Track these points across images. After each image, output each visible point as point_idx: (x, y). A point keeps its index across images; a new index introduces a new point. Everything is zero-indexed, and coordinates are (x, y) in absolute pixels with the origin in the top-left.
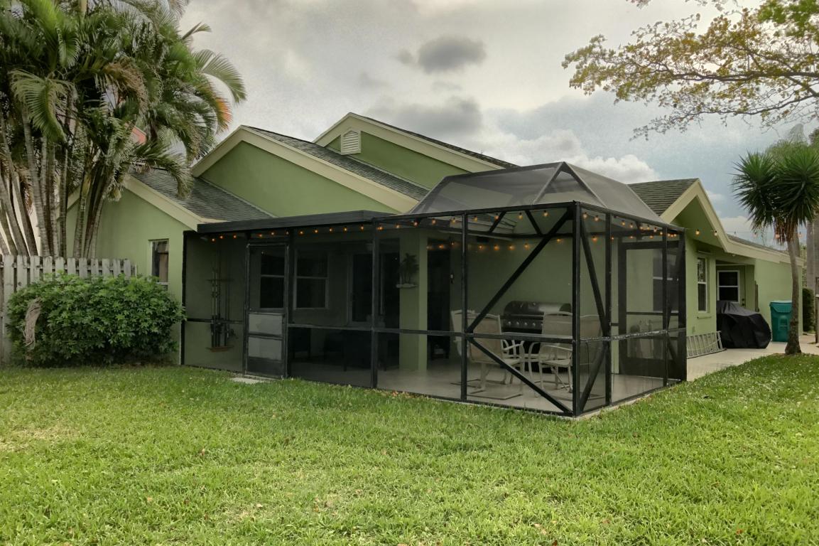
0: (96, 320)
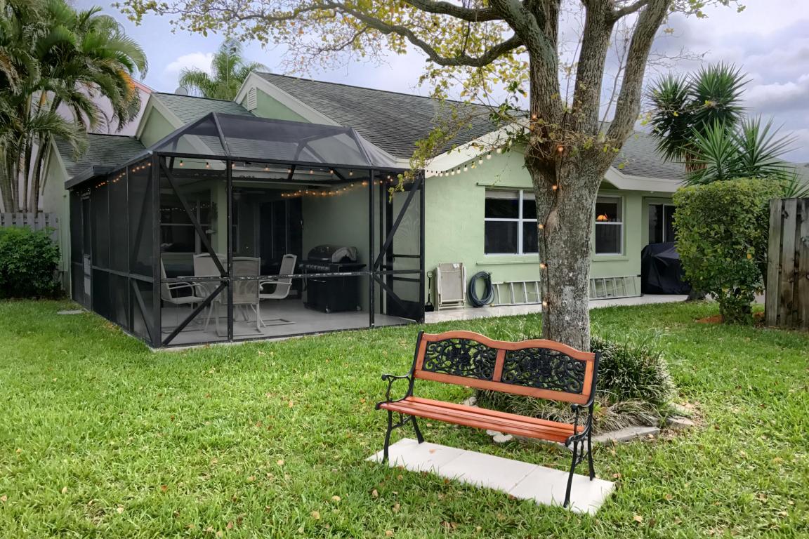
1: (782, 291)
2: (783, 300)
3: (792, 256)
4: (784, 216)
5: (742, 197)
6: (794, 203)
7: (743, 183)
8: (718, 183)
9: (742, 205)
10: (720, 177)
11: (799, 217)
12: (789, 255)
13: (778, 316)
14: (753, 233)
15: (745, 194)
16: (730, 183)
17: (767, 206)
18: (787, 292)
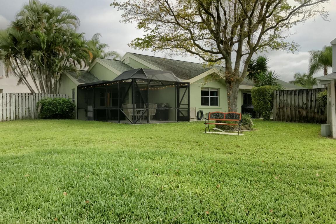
0: (53, 108)
1: (277, 112)
2: (277, 114)
3: (279, 104)
4: (277, 94)
5: (267, 90)
6: (279, 91)
7: (267, 87)
8: (262, 86)
9: (267, 92)
10: (262, 85)
11: (280, 95)
12: (278, 104)
13: (276, 119)
14: (270, 99)
15: (268, 89)
16: (264, 87)
17: (273, 92)
18: (278, 113)
